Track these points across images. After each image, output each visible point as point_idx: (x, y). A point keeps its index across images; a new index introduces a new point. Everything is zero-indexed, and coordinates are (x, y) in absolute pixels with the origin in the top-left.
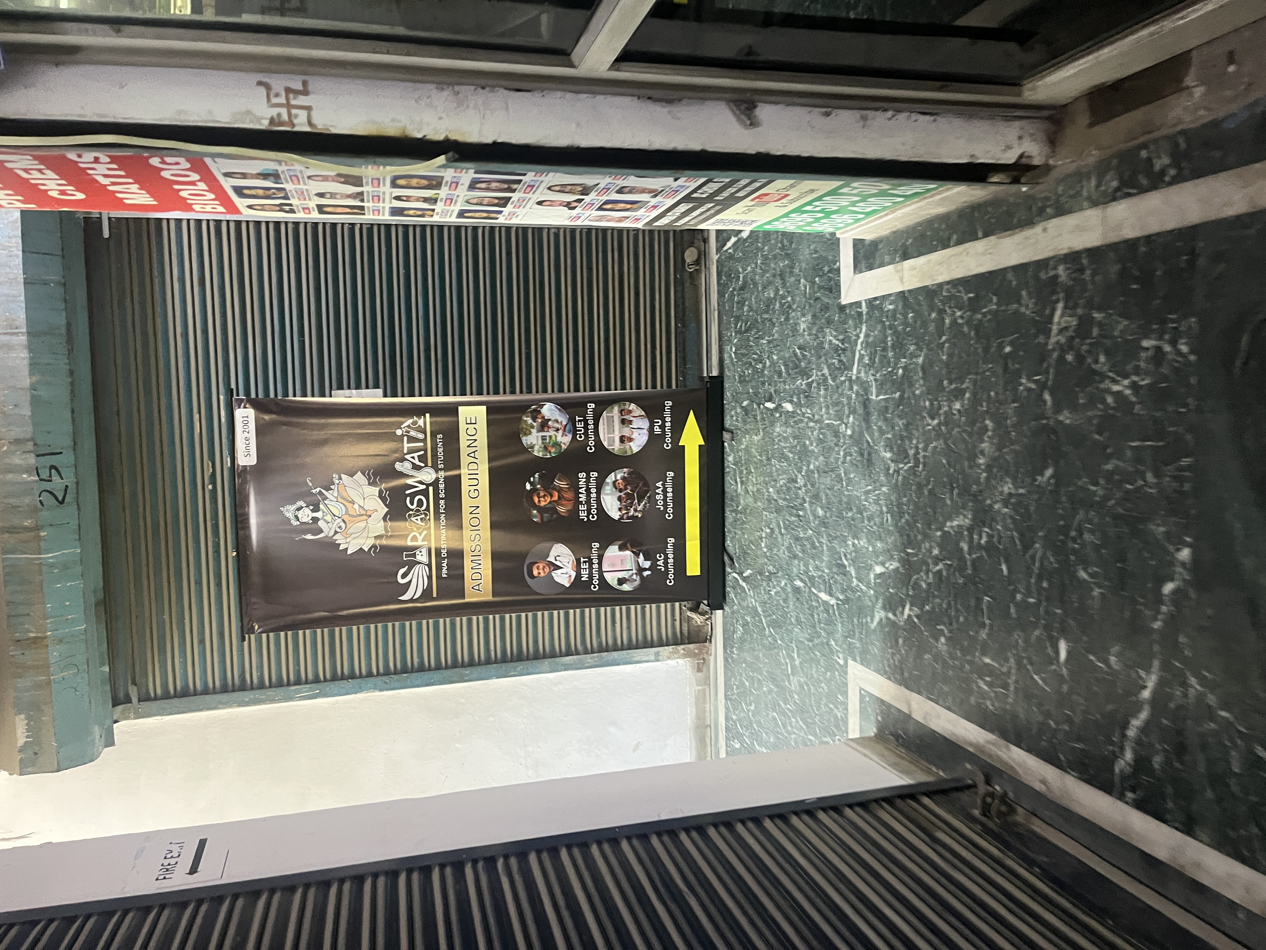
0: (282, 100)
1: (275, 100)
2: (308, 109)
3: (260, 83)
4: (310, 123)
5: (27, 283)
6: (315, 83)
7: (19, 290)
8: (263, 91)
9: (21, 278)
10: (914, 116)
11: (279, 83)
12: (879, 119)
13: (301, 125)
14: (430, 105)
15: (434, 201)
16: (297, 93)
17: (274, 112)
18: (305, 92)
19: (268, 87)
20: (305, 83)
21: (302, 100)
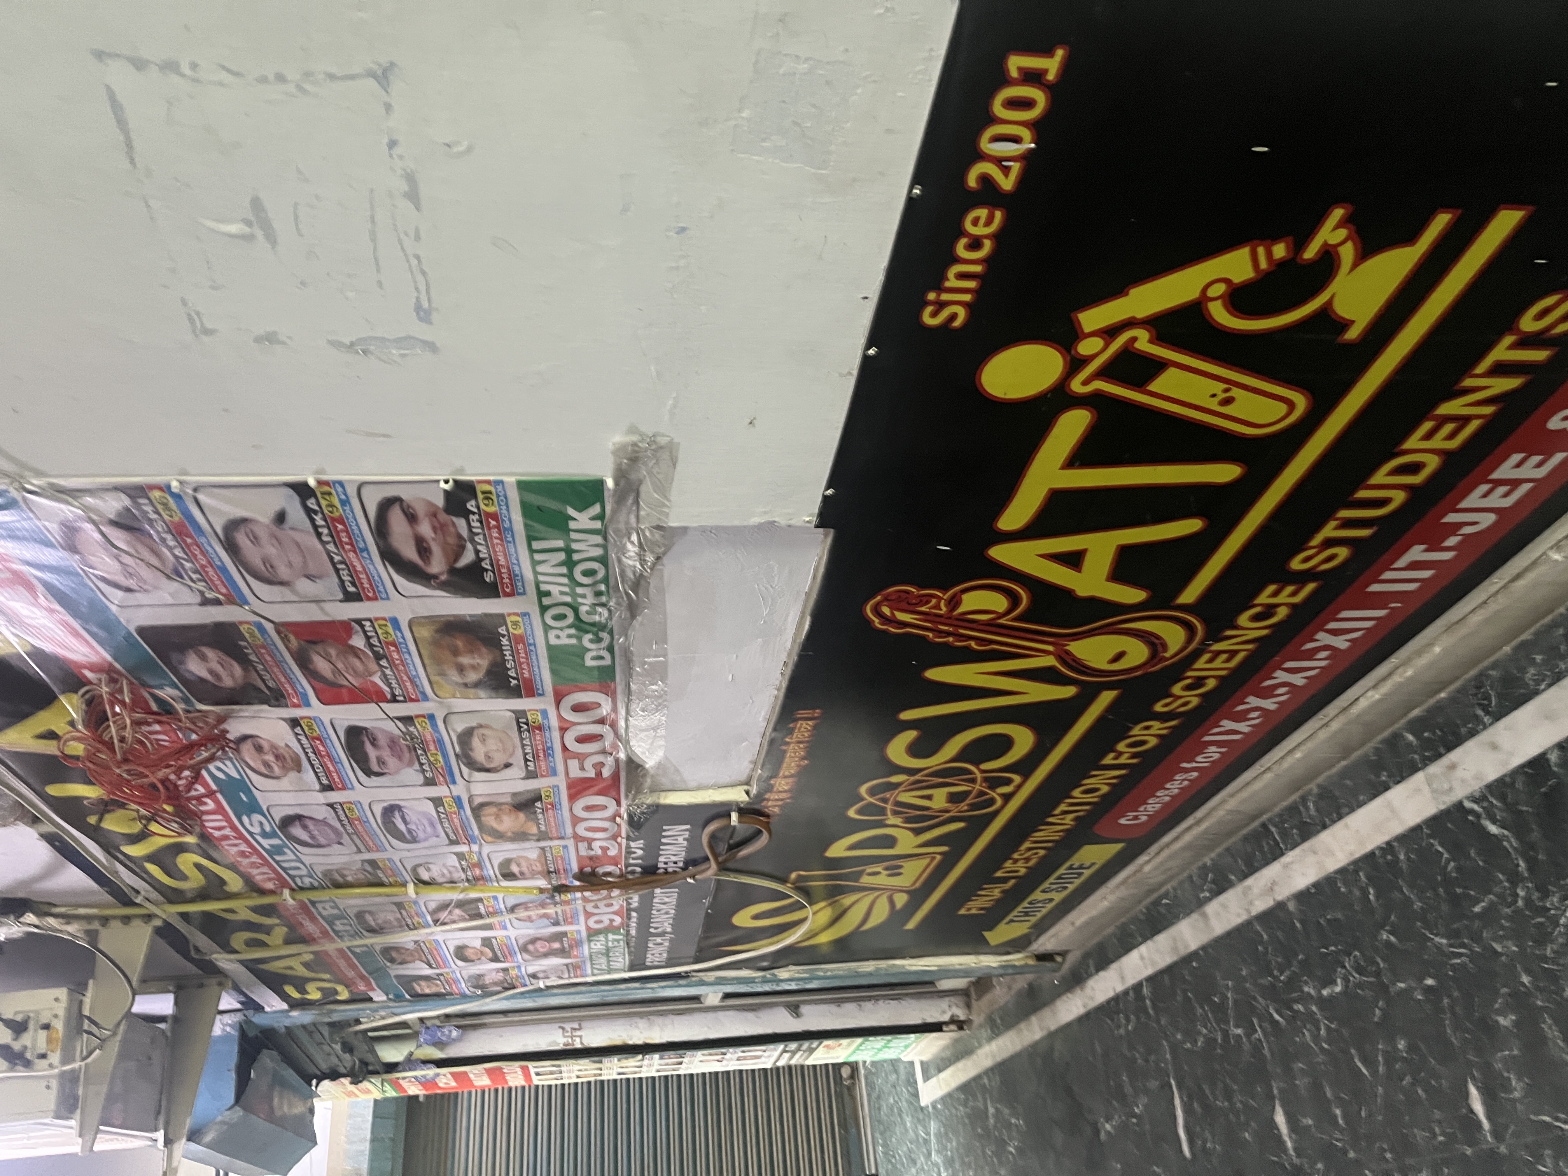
0: (569, 1034)
1: (566, 1034)
2: (581, 1037)
3: (560, 1027)
4: (582, 1043)
5: (373, 1140)
6: (584, 1024)
7: (366, 1147)
8: (561, 1031)
9: (369, 1136)
10: (887, 1002)
11: (568, 1026)
12: (868, 1005)
13: (578, 1045)
14: (637, 1027)
15: (641, 1067)
16: (575, 1029)
17: (565, 1040)
18: (580, 1029)
19: (563, 1029)
20: (580, 1025)
21: (578, 1033)
